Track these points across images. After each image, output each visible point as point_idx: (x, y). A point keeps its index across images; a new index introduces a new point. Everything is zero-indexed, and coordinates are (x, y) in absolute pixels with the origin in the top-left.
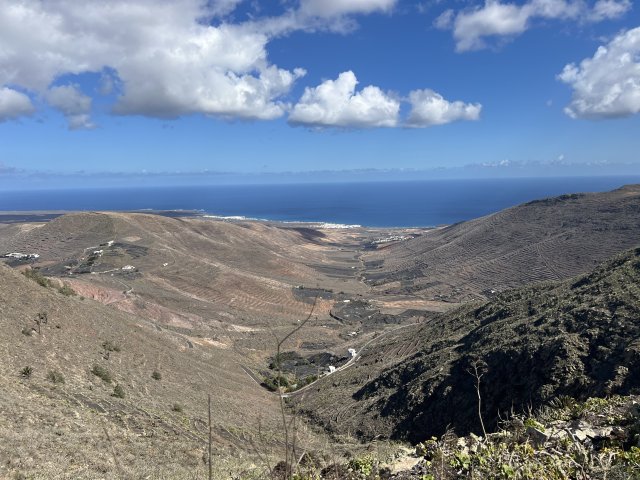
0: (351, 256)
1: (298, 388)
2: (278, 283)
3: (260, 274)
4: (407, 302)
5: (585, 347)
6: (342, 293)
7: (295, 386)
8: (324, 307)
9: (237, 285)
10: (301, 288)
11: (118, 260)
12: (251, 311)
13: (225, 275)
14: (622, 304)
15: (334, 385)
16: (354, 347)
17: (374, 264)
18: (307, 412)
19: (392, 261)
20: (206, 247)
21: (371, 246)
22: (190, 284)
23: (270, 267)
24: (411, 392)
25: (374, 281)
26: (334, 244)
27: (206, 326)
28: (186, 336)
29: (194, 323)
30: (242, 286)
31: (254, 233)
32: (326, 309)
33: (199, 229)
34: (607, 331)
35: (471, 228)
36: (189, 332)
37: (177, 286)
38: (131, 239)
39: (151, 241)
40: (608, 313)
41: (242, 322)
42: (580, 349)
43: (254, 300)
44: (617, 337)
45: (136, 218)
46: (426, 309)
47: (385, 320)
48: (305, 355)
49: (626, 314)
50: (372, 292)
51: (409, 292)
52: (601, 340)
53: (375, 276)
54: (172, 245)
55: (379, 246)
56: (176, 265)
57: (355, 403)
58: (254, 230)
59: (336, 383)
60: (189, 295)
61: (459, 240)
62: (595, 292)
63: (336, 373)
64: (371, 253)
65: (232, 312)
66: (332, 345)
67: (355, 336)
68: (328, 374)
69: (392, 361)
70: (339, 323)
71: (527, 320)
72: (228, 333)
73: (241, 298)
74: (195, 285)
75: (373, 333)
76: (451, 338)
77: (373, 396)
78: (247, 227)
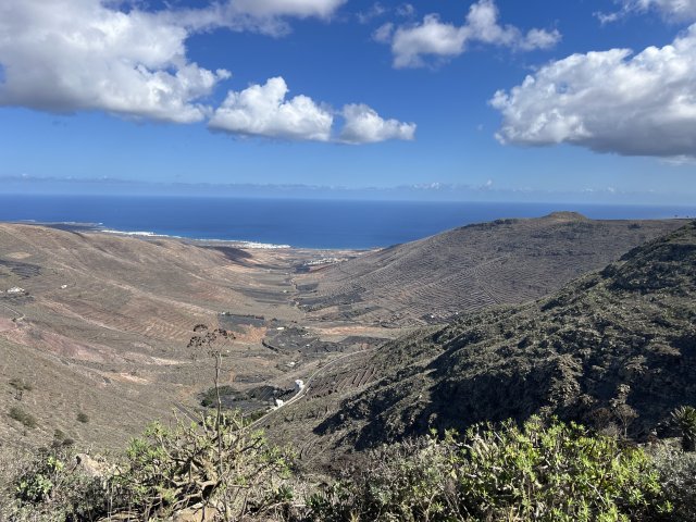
0: (281, 279)
2: (201, 309)
3: (179, 298)
4: (346, 328)
5: (579, 367)
6: (275, 319)
8: (255, 337)
9: (153, 311)
10: (228, 315)
11: (2, 281)
12: (172, 341)
13: (138, 299)
14: (609, 324)
15: (286, 420)
16: (301, 378)
17: (307, 288)
19: (328, 285)
20: (111, 266)
21: (302, 268)
22: (95, 310)
23: (189, 291)
25: (309, 306)
26: (262, 266)
27: (119, 359)
28: (99, 372)
29: (105, 356)
30: (159, 312)
31: (169, 251)
32: (258, 338)
33: (102, 246)
34: (599, 350)
35: (408, 251)
36: (101, 367)
37: (79, 312)
38: (18, 256)
39: (44, 258)
40: (595, 332)
41: (163, 354)
42: (574, 369)
43: (173, 329)
44: (609, 357)
45: (23, 231)
46: (369, 335)
47: (326, 348)
48: (242, 389)
49: (616, 334)
50: (309, 318)
51: (347, 317)
52: (594, 360)
53: (309, 301)
54: (71, 264)
55: (312, 268)
56: (77, 287)
57: (318, 439)
58: (168, 247)
59: (288, 418)
60: (95, 323)
61: (396, 263)
62: (575, 313)
63: (285, 406)
64: (304, 276)
65: (150, 342)
66: (271, 377)
67: (295, 367)
68: (275, 408)
69: (350, 392)
70: (274, 353)
71: (507, 342)
72: (148, 367)
73: (158, 327)
74: (102, 311)
75: (317, 362)
76: (416, 364)
77: (339, 429)
78: (159, 244)
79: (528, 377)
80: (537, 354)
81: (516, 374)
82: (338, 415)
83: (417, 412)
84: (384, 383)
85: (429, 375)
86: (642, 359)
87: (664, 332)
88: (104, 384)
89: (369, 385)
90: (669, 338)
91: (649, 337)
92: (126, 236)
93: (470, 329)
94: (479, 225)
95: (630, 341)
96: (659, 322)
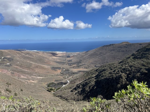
0: (64, 59)
1: (56, 91)
2: (47, 66)
3: (42, 64)
4: (78, 69)
5: (126, 76)
6: (63, 68)
7: (55, 90)
8: (59, 71)
10: (53, 67)
11: (5, 62)
12: (41, 73)
13: (34, 65)
14: (132, 66)
15: (65, 89)
16: (68, 80)
17: (70, 61)
18: (60, 96)
19: (74, 60)
20: (28, 58)
21: (69, 57)
23: (45, 62)
24: (86, 89)
25: (70, 65)
26: (60, 57)
27: (30, 77)
28: (26, 80)
29: (27, 77)
30: (38, 67)
31: (40, 54)
32: (60, 72)
33: (26, 54)
34: (130, 72)
35: (91, 52)
36: (26, 79)
37: (21, 68)
38: (8, 57)
39: (14, 57)
40: (129, 68)
41: (39, 76)
43: (41, 71)
44: (132, 73)
45: (9, 51)
46: (83, 70)
47: (74, 73)
48: (56, 83)
49: (134, 68)
50: (70, 67)
51: (78, 67)
52: (129, 74)
53: (70, 63)
54: (19, 58)
55: (71, 56)
56: (21, 63)
57: (71, 93)
58: (40, 53)
60: (25, 70)
61: (88, 55)
62: (125, 64)
63: (65, 86)
64: (69, 58)
65: (36, 74)
66: (62, 80)
67: (67, 78)
68: (63, 87)
69: (79, 83)
70: (63, 75)
71: (111, 71)
72: (36, 79)
73: (38, 70)
74: (26, 67)
75: (72, 77)
76: (92, 76)
77: (76, 91)
78: (38, 53)
79: (115, 78)
80: (117, 73)
81: (113, 78)
82: (76, 88)
83: (92, 87)
84: (85, 81)
85: (95, 79)
86: (139, 73)
87: (144, 67)
88: (27, 83)
89: (82, 81)
90: (145, 69)
91: (141, 69)
92: (31, 51)
93: (104, 68)
94: (106, 46)
95: (137, 70)
96: (143, 65)
